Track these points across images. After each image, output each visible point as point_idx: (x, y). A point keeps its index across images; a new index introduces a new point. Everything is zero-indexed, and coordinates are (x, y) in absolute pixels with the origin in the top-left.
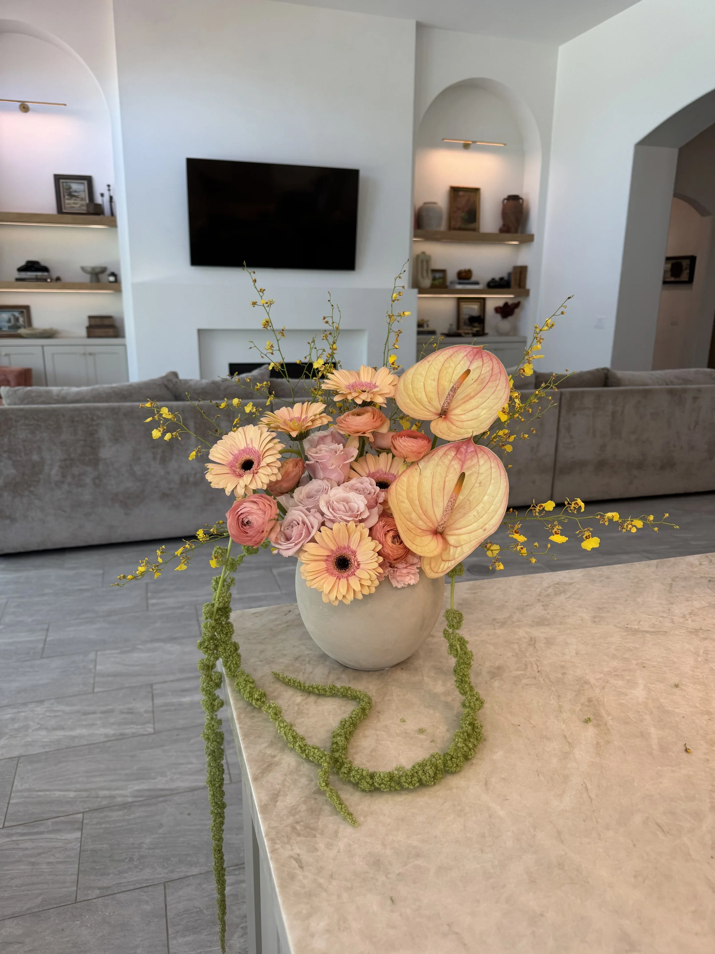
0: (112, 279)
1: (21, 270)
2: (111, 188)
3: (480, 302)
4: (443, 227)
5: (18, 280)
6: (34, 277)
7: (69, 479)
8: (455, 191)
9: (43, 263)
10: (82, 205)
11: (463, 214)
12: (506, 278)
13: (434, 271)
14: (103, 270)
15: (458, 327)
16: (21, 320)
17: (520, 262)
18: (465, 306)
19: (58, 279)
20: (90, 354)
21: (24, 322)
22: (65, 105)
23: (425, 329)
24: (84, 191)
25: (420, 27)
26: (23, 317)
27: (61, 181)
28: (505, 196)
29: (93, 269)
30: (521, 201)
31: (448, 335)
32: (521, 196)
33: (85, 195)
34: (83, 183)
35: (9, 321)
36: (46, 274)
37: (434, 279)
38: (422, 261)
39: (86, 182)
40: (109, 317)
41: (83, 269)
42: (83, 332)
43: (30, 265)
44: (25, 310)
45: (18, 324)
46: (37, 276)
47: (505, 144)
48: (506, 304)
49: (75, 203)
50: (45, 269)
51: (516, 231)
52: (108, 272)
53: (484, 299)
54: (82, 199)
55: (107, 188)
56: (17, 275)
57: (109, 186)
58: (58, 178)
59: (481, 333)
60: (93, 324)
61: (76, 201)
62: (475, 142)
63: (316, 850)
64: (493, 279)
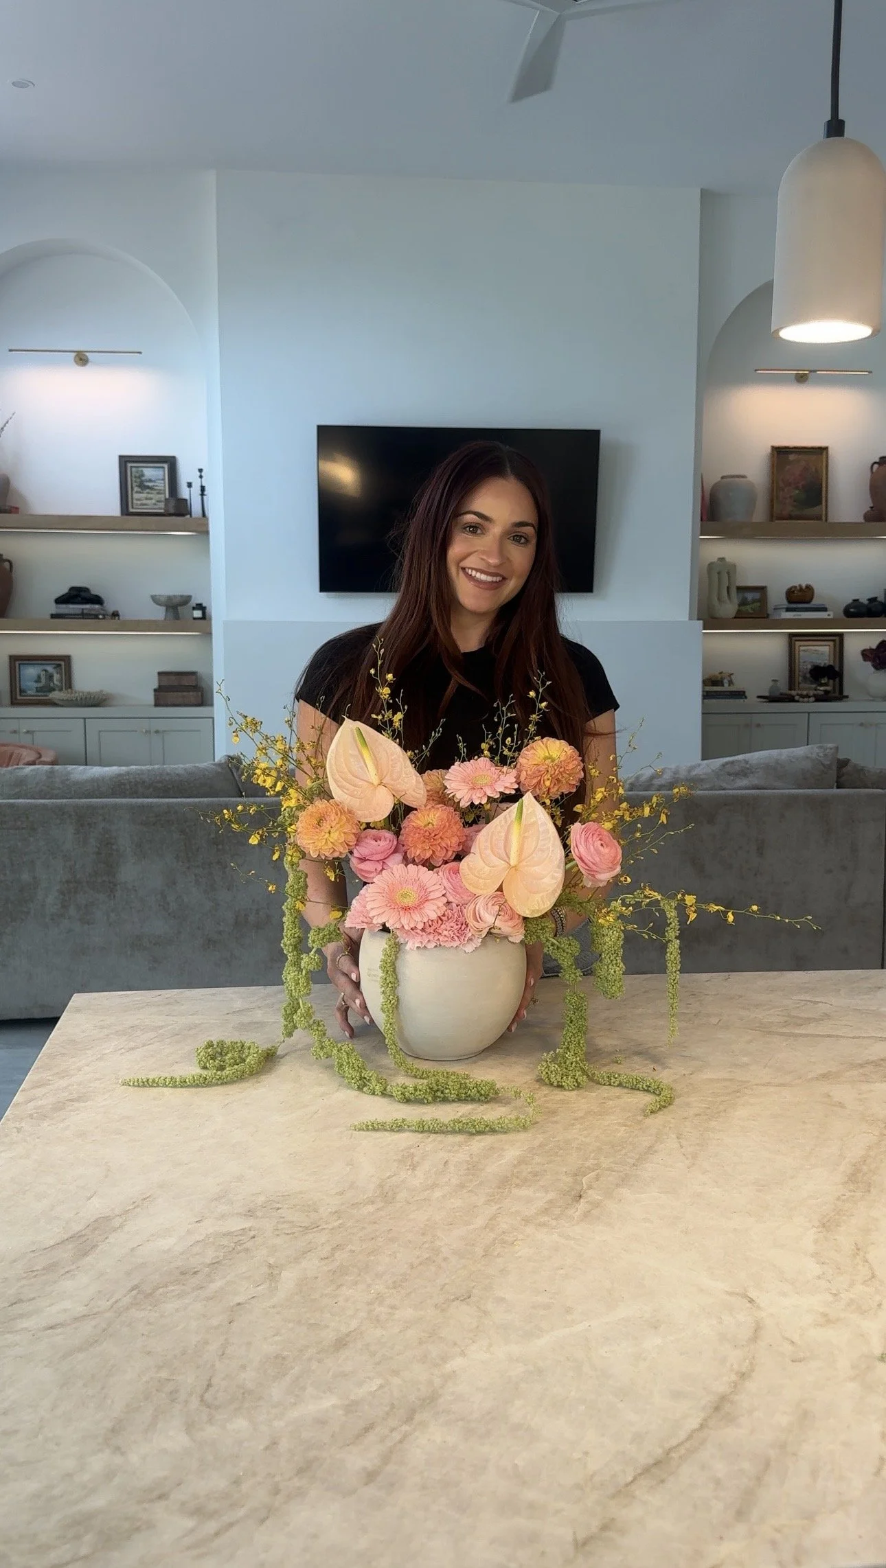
0: (198, 614)
1: (60, 600)
2: (203, 474)
3: (833, 641)
4: (760, 514)
5: (53, 616)
6: (78, 612)
7: (72, 911)
8: (781, 454)
9: (94, 591)
10: (158, 502)
11: (795, 492)
12: (881, 598)
13: (741, 589)
14: (186, 600)
15: (791, 685)
16: (56, 677)
18: (802, 648)
19: (115, 615)
20: (157, 732)
21: (61, 681)
22: (140, 353)
23: (726, 687)
24: (163, 480)
25: (707, 196)
26: (59, 673)
27: (129, 465)
28: (876, 459)
29: (169, 598)
31: (772, 699)
33: (164, 485)
34: (163, 468)
35: (38, 680)
36: (97, 606)
37: (743, 603)
38: (719, 574)
39: (166, 466)
40: (194, 673)
41: (155, 599)
42: (150, 698)
43: (75, 593)
44: (63, 663)
45: (51, 685)
46: (83, 610)
47: (870, 372)
48: (882, 643)
49: (147, 499)
50: (97, 600)
52: (193, 603)
53: (841, 635)
54: (160, 492)
55: (198, 474)
56: (54, 609)
58: (124, 461)
59: (837, 694)
60: (164, 683)
61: (150, 496)
62: (815, 371)
63: (40, 1126)
64: (856, 601)
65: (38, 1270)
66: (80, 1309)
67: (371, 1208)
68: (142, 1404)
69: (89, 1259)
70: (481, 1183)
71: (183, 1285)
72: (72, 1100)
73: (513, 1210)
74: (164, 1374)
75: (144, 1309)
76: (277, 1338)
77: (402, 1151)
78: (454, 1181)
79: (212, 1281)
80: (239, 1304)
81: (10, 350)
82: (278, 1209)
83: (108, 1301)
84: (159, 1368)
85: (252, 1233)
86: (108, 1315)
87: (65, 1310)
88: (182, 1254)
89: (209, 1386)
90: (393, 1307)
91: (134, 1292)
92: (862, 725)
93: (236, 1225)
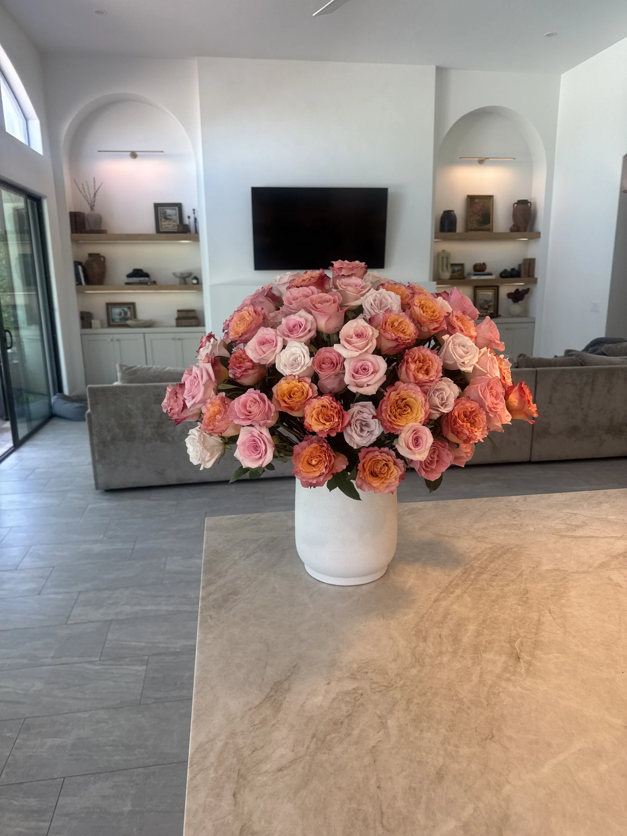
0: (195, 281)
1: (129, 276)
2: (196, 212)
3: (494, 289)
5: (127, 284)
6: (138, 281)
8: (471, 199)
9: (145, 271)
10: (174, 226)
11: (478, 218)
12: (517, 268)
13: (453, 265)
14: (189, 275)
16: (129, 313)
17: (530, 256)
18: (480, 293)
19: (155, 282)
20: (179, 339)
21: (131, 315)
22: (162, 152)
24: (176, 215)
25: (439, 70)
26: (130, 311)
27: (159, 208)
28: (516, 201)
29: (182, 274)
30: (529, 204)
32: (529, 201)
33: (176, 218)
34: (175, 209)
35: (120, 314)
36: (147, 279)
37: (453, 272)
38: (443, 258)
39: (177, 208)
40: (193, 311)
41: (174, 274)
42: (174, 322)
43: (136, 272)
44: (132, 306)
45: (127, 317)
46: (140, 280)
47: (514, 159)
48: (517, 290)
49: (169, 225)
50: (147, 275)
51: (525, 231)
52: (192, 277)
53: (498, 287)
54: (175, 221)
55: (192, 212)
56: (126, 280)
57: (194, 210)
58: (157, 206)
59: (495, 315)
60: (180, 316)
61: (170, 223)
62: (488, 158)
63: (220, 613)
64: (505, 270)
65: (257, 724)
66: (290, 755)
67: (414, 671)
68: (351, 830)
69: (281, 715)
70: (464, 651)
71: (339, 733)
72: (231, 594)
73: (489, 669)
74: (354, 805)
75: (325, 753)
76: (405, 773)
77: (414, 628)
78: (450, 649)
79: (353, 729)
80: (374, 747)
81: (99, 151)
82: (367, 673)
83: (303, 747)
84: (350, 799)
85: (360, 691)
86: (307, 758)
87: (283, 756)
88: (329, 708)
89: (382, 813)
90: (456, 746)
91: (315, 739)
92: (507, 329)
93: (349, 685)
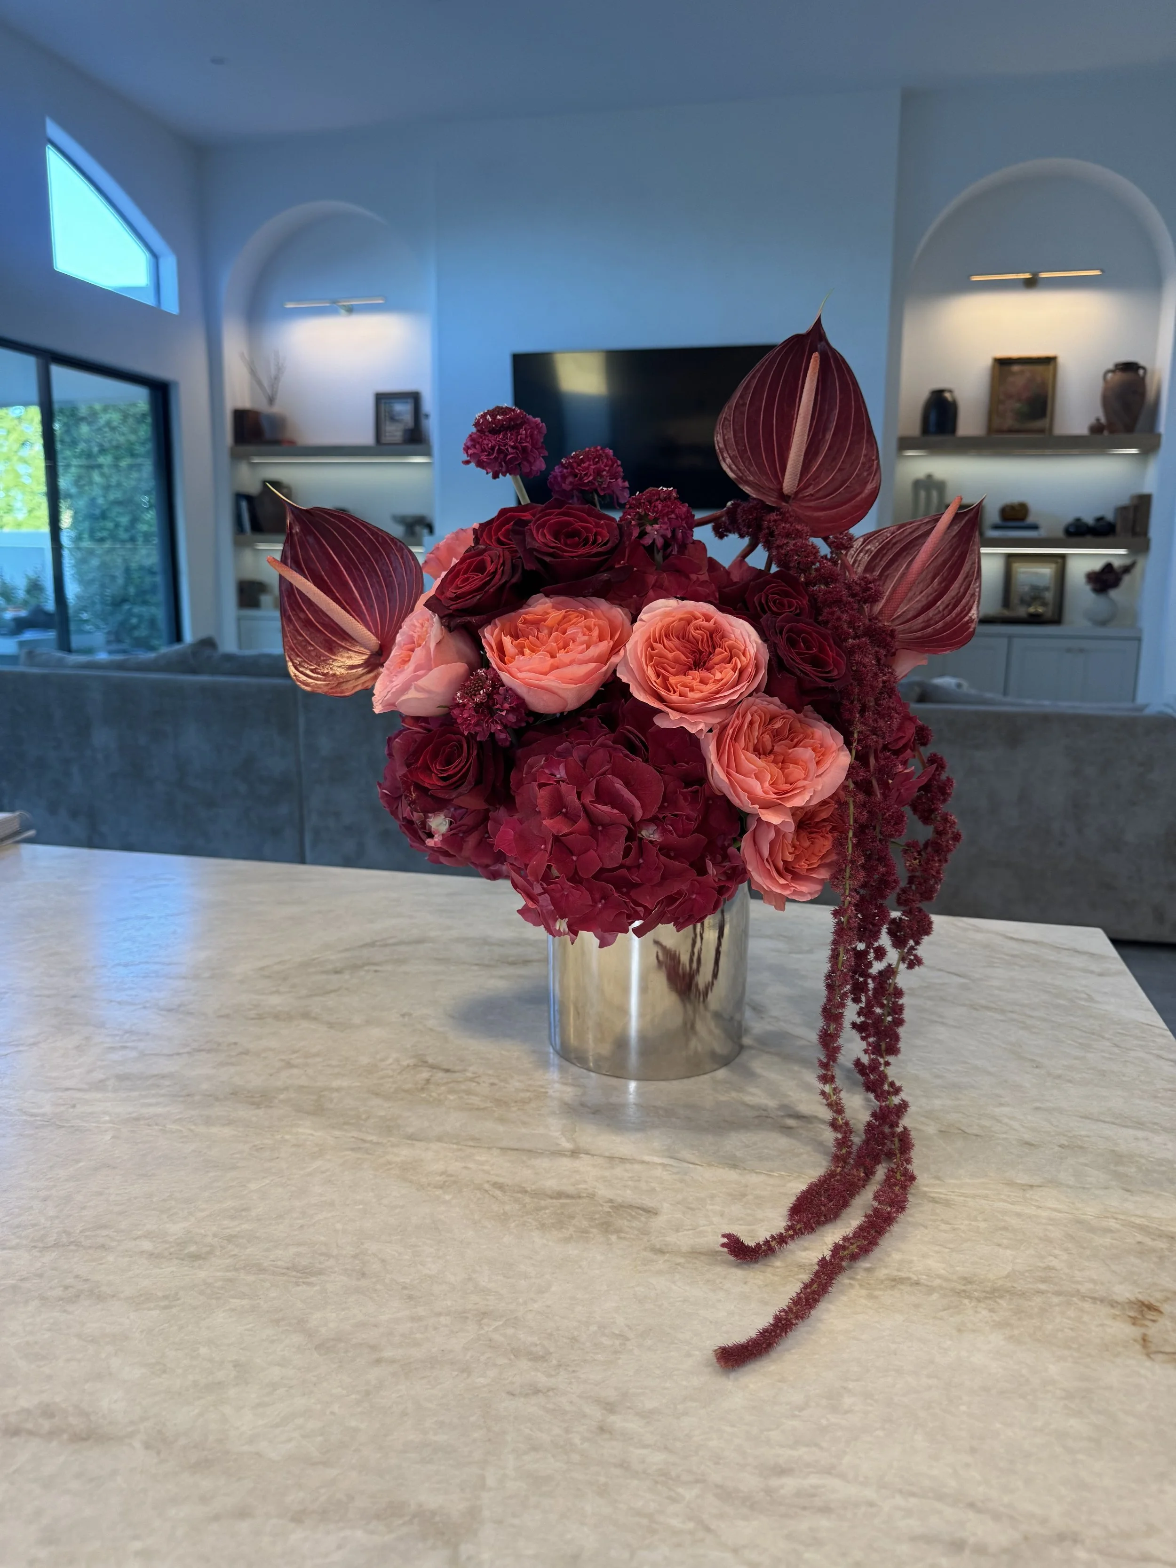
3: (1054, 562)
8: (1003, 364)
10: (402, 432)
11: (1018, 405)
12: (1110, 516)
14: (414, 518)
15: (1004, 608)
17: (1141, 490)
18: (1022, 570)
24: (411, 412)
25: (909, 96)
27: (383, 401)
28: (1111, 366)
30: (1141, 372)
31: (990, 621)
32: (1142, 363)
33: (409, 418)
34: (410, 402)
38: (927, 490)
39: (412, 400)
41: (395, 517)
47: (1102, 270)
48: (1108, 567)
49: (395, 430)
51: (1136, 431)
52: (422, 521)
53: (1063, 557)
54: (406, 424)
58: (378, 398)
59: (1053, 619)
61: (397, 428)
64: (1078, 520)
92: (1069, 650)
